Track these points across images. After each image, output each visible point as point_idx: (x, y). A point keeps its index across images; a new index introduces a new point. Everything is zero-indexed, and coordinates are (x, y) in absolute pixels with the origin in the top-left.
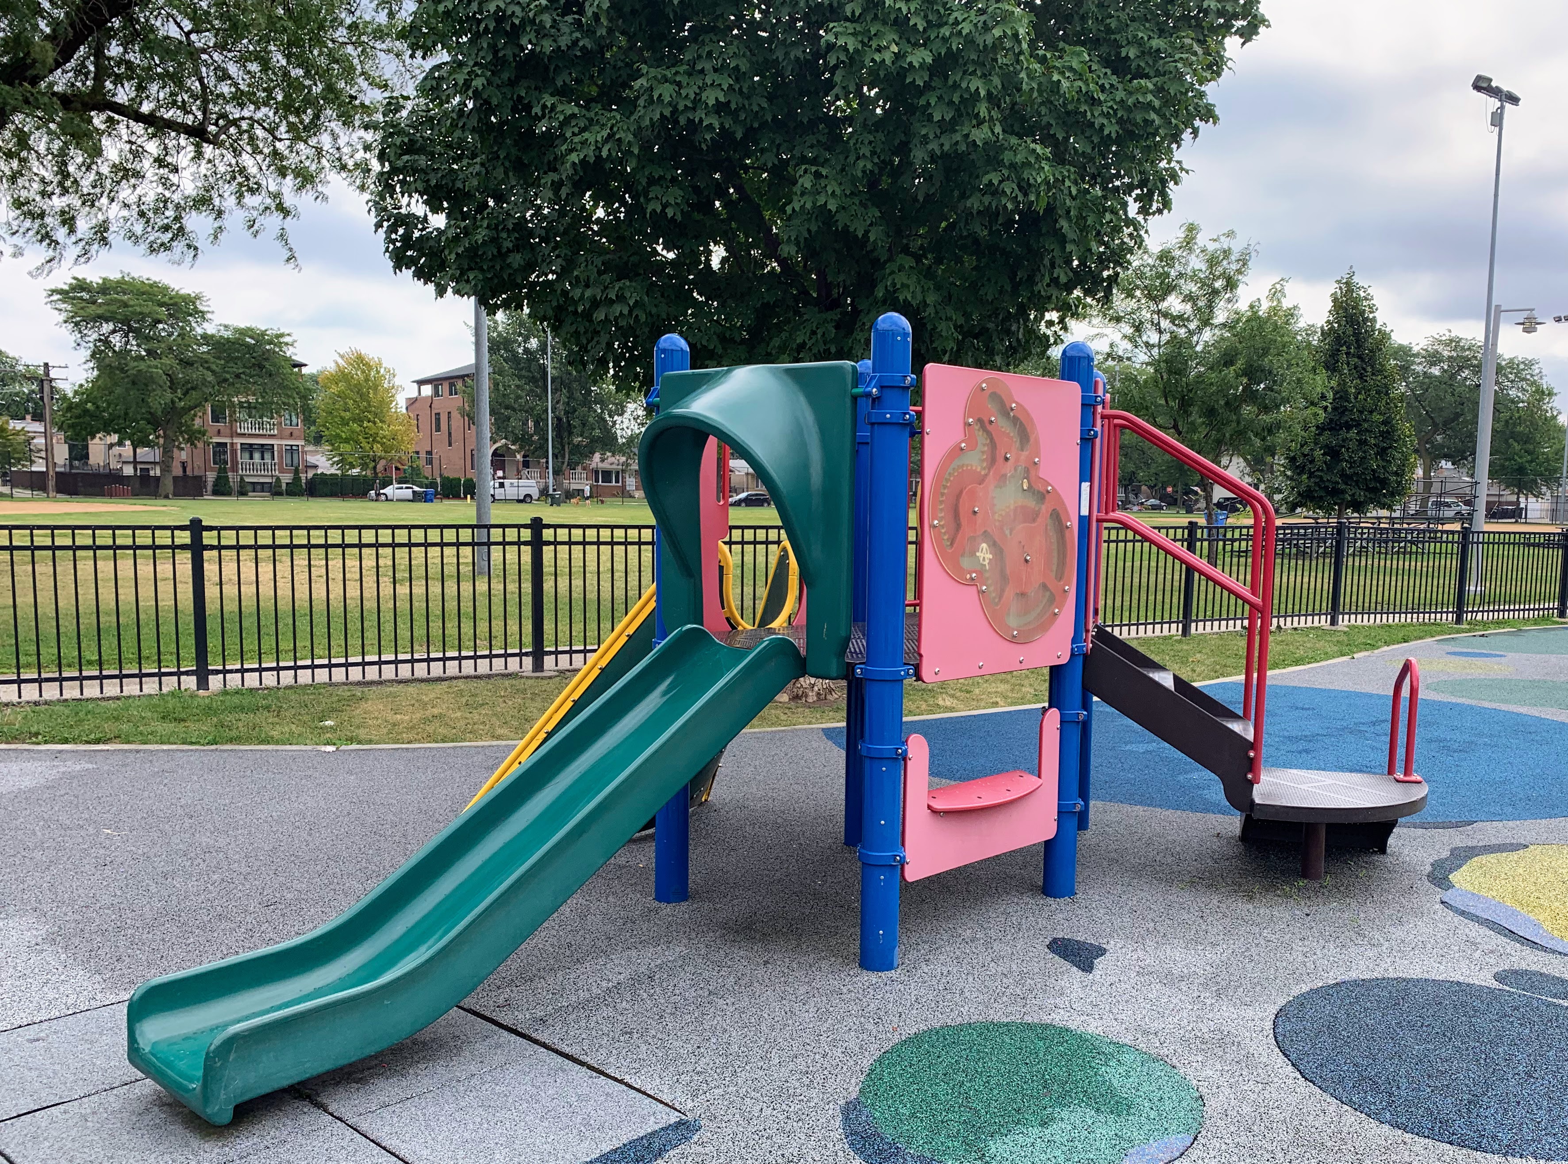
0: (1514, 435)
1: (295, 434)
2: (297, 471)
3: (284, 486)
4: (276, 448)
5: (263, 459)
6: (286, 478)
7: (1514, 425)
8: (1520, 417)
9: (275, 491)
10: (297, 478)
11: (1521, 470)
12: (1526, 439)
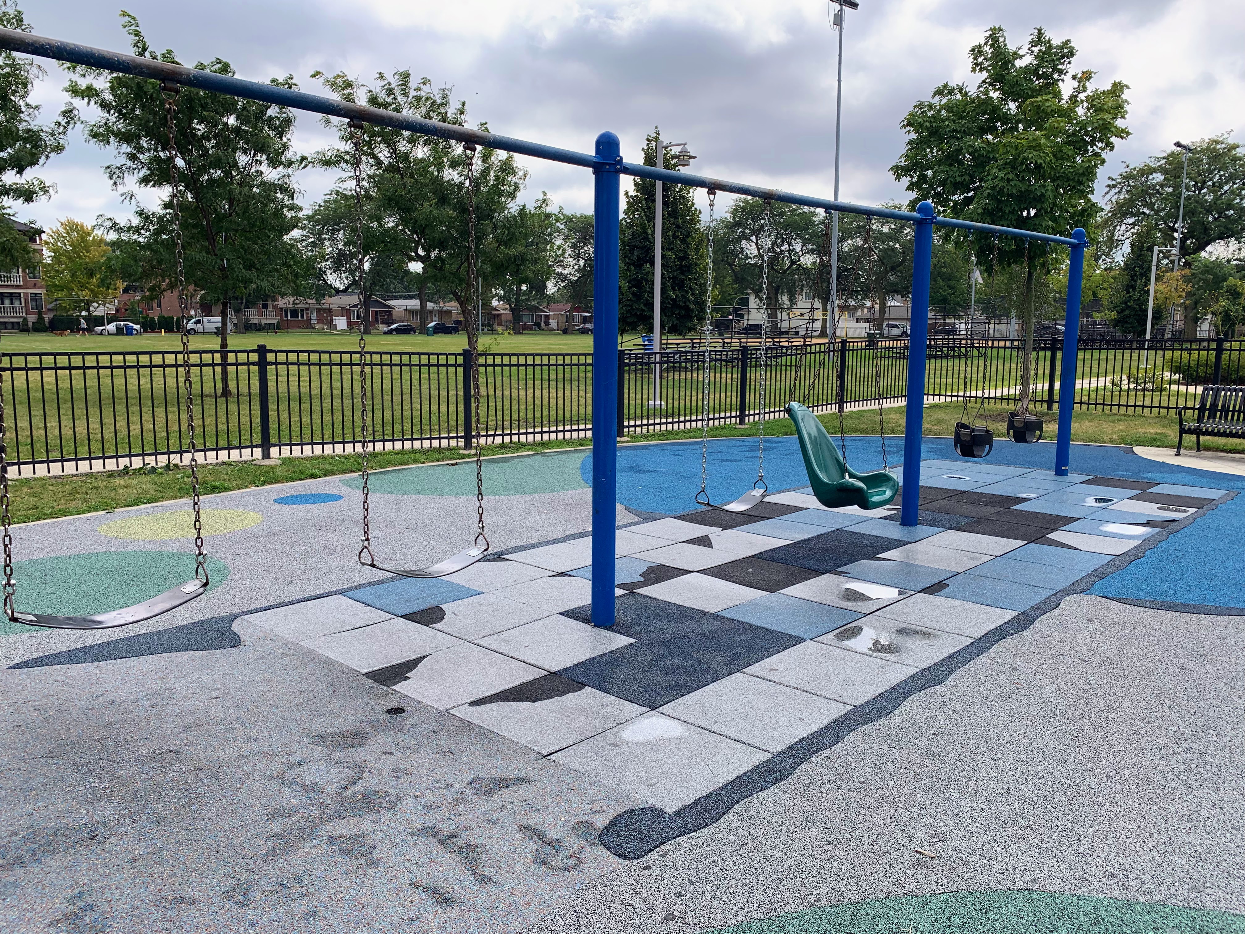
0: (939, 274)
1: (38, 285)
2: (40, 313)
3: (30, 325)
4: (22, 295)
5: (12, 303)
6: (32, 319)
7: (940, 267)
8: (944, 263)
9: (23, 328)
10: (41, 319)
11: (945, 300)
12: (949, 278)
